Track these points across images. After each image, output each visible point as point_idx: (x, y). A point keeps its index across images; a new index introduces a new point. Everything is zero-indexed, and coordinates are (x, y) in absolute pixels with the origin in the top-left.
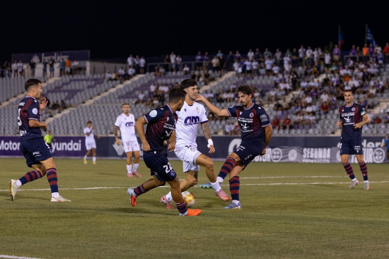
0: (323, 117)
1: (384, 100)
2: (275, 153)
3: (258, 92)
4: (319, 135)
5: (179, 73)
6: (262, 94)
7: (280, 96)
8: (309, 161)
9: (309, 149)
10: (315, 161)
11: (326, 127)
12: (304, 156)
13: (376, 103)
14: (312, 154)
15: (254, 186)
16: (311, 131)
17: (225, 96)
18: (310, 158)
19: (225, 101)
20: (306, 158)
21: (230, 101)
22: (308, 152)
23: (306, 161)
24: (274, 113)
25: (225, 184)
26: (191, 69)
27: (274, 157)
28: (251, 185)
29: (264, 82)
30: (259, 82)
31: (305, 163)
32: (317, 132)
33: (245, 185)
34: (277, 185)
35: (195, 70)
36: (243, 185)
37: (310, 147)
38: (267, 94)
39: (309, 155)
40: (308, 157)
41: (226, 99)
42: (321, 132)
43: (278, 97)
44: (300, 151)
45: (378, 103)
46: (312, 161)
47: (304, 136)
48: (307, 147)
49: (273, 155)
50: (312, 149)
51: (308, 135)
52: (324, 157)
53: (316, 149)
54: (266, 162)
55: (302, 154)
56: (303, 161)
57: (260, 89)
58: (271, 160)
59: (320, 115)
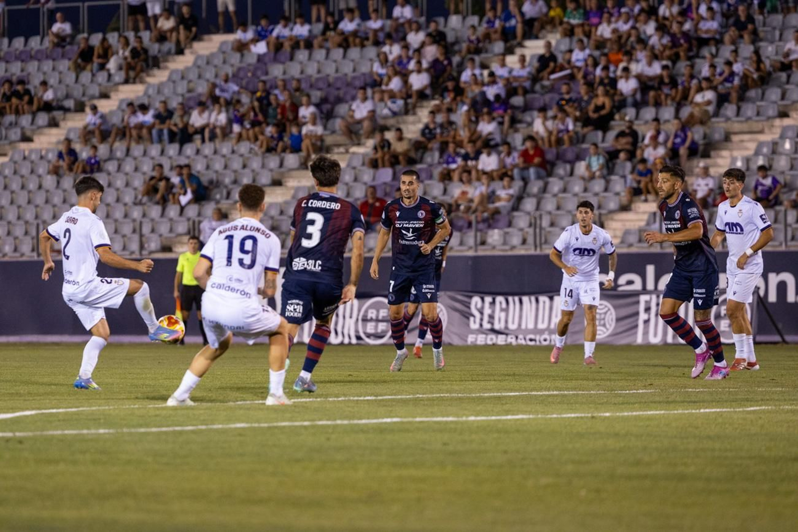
0: (535, 187)
1: (745, 127)
2: (372, 314)
3: (309, 104)
4: (522, 251)
5: (35, 42)
6: (326, 114)
7: (385, 118)
8: (491, 339)
9: (488, 299)
10: (511, 340)
11: (545, 222)
12: (474, 325)
13: (717, 136)
14: (499, 315)
15: (305, 427)
16: (495, 236)
17: (197, 119)
18: (493, 331)
19: (198, 137)
20: (481, 330)
21: (213, 137)
22: (487, 311)
23: (481, 340)
24: (367, 175)
25: (207, 425)
26: (76, 29)
27: (370, 328)
28: (296, 427)
29: (330, 70)
30: (312, 70)
31: (475, 347)
32: (516, 240)
33: (276, 427)
34: (386, 423)
35: (92, 30)
36: (269, 428)
37: (494, 294)
38: (342, 109)
39: (491, 317)
40: (487, 326)
41: (201, 131)
42: (530, 240)
43: (381, 122)
44: (458, 306)
45: (727, 138)
46: (501, 340)
47: (471, 253)
48: (482, 293)
49: (365, 320)
50: (500, 299)
51: (482, 252)
52: (541, 326)
53: (514, 300)
54: (342, 344)
55: (467, 315)
56: (471, 339)
57: (316, 95)
58: (359, 338)
59: (525, 180)
